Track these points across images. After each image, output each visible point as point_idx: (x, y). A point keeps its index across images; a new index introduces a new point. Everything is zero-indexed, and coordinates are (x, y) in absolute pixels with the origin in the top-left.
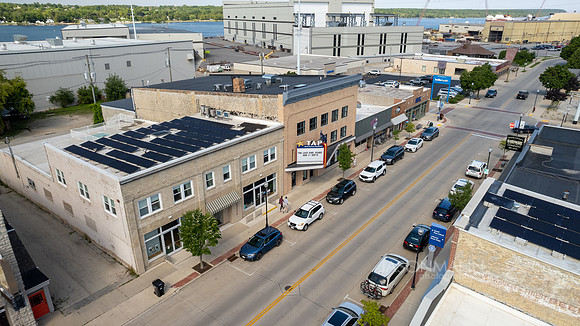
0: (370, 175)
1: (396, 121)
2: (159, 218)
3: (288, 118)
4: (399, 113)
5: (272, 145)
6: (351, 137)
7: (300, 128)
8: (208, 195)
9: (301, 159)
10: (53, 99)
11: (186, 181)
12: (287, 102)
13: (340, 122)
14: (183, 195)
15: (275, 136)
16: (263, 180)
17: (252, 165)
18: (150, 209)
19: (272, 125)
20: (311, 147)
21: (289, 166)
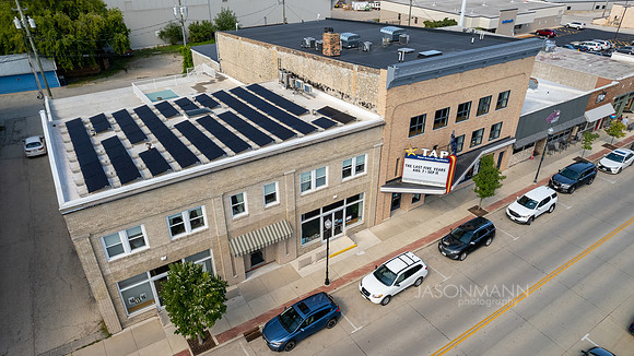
0: (525, 213)
1: (592, 116)
2: (143, 259)
3: (392, 110)
4: (603, 103)
5: (359, 152)
6: (508, 138)
7: (416, 125)
8: (234, 226)
9: (409, 175)
10: (162, 34)
11: (192, 208)
12: (394, 84)
13: (493, 115)
14: (187, 225)
15: (368, 137)
16: (341, 203)
17: (320, 181)
18: (126, 246)
19: (367, 117)
20: (429, 159)
21: (389, 183)
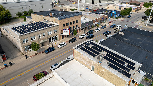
0: (81, 37)
1: (94, 24)
2: (28, 43)
3: (60, 23)
4: (96, 22)
5: (56, 29)
6: (80, 27)
7: (64, 25)
8: (39, 39)
9: (63, 32)
10: (17, 14)
11: (34, 36)
12: (59, 19)
13: (76, 24)
14: (33, 39)
15: (57, 27)
16: (54, 37)
17: (51, 33)
18: (26, 41)
19: (56, 24)
20: (66, 30)
21: (61, 34)
